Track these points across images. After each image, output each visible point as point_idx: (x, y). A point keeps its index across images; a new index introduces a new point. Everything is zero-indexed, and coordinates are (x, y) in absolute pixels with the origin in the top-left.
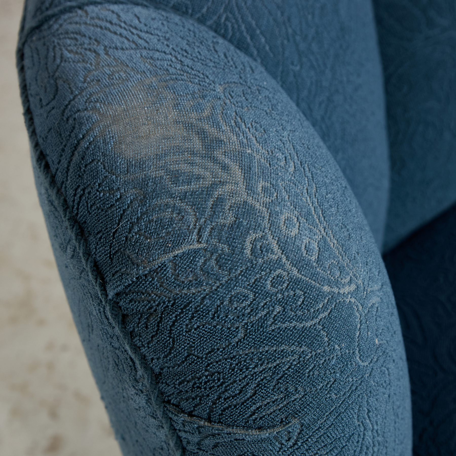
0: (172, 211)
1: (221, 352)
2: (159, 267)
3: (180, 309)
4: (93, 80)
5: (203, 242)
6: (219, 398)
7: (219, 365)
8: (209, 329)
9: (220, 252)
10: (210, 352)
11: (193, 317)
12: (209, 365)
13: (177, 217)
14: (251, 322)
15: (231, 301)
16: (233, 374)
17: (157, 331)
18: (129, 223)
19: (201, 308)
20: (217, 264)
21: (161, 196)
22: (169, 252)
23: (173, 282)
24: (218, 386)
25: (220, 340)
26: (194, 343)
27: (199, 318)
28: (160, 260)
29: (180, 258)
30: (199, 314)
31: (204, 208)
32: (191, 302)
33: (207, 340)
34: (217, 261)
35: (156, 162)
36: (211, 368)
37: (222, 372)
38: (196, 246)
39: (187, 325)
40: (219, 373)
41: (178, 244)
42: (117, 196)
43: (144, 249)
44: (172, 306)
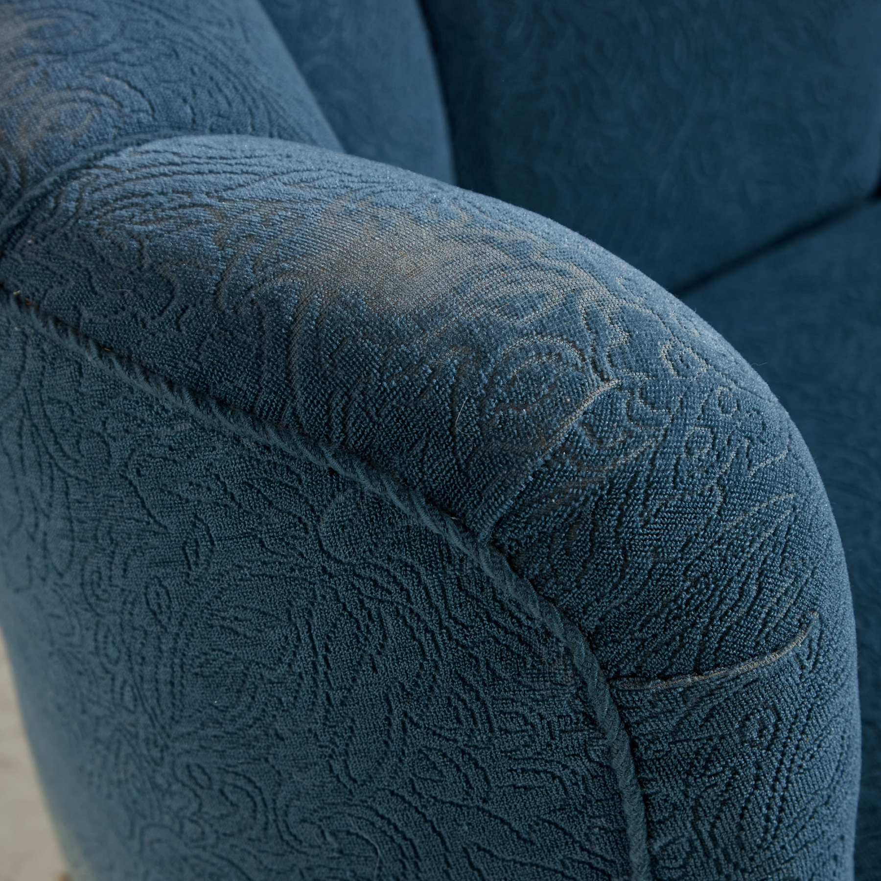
0: (537, 354)
1: (703, 536)
2: (567, 439)
3: (624, 492)
4: (238, 239)
5: (611, 378)
6: (712, 619)
7: (704, 561)
8: (674, 506)
9: (640, 384)
10: (686, 545)
11: (646, 499)
12: (687, 569)
13: (549, 359)
14: (725, 473)
15: (689, 452)
16: (727, 567)
17: (591, 551)
18: (473, 401)
19: (654, 478)
20: (646, 403)
21: (506, 340)
22: (574, 411)
23: (598, 455)
24: (708, 601)
25: (695, 518)
26: (659, 540)
27: (656, 494)
28: (566, 427)
29: (593, 413)
30: (656, 487)
31: (579, 332)
32: (637, 473)
33: (677, 526)
34: (645, 399)
35: (462, 299)
36: (692, 571)
37: (710, 572)
38: (606, 387)
39: (641, 515)
40: (705, 575)
41: (580, 396)
42: (425, 371)
43: (527, 425)
44: (608, 493)
